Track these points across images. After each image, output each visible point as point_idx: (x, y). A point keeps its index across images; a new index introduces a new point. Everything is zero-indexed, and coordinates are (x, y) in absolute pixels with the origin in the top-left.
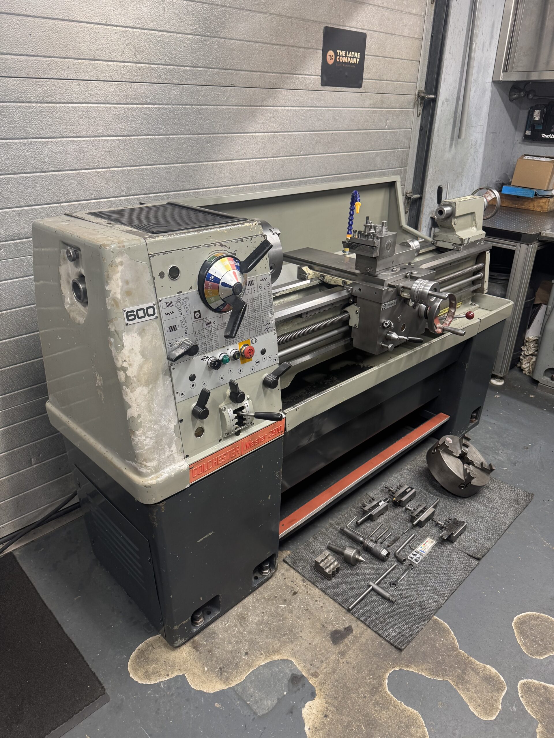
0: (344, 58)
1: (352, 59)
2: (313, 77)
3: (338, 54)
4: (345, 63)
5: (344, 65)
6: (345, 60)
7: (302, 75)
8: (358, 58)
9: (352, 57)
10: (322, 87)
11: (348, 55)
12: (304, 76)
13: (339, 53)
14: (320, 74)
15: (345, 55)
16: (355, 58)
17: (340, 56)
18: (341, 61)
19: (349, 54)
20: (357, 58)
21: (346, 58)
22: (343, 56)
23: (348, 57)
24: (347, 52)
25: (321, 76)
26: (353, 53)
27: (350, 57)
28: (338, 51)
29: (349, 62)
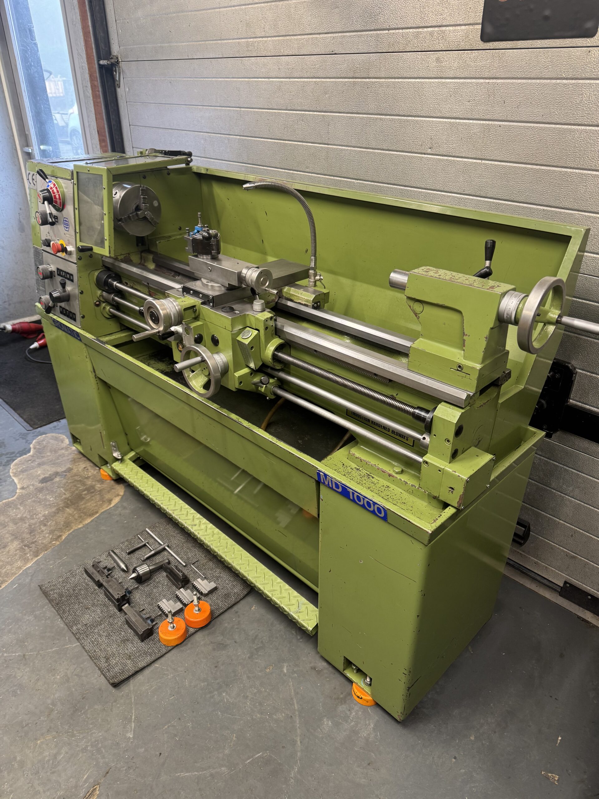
2: (463, 27)
7: (440, 26)
10: (481, 43)
12: (444, 28)
14: (481, 21)
25: (483, 24)
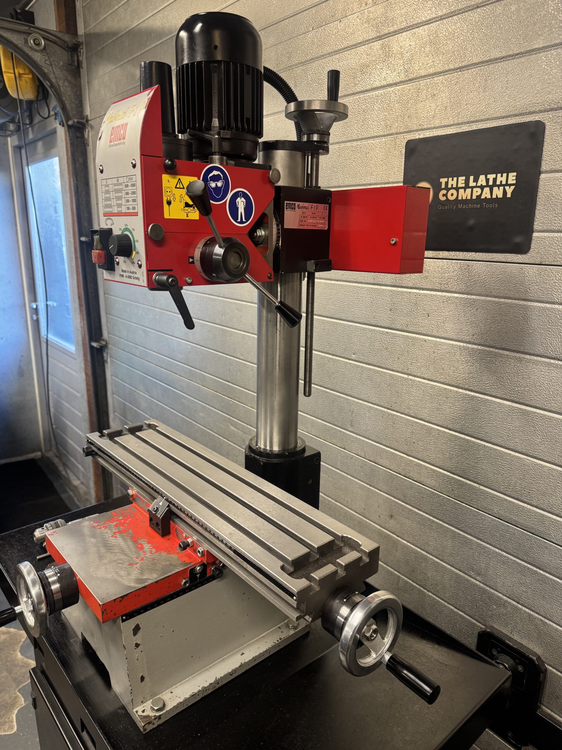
0: (461, 191)
1: (487, 190)
3: (443, 186)
4: (465, 202)
5: (460, 206)
6: (465, 195)
8: (510, 185)
9: (487, 185)
11: (472, 184)
13: (447, 183)
15: (463, 185)
16: (499, 186)
17: (447, 189)
18: (451, 198)
19: (476, 180)
20: (507, 184)
21: (469, 191)
22: (457, 189)
23: (472, 188)
24: (472, 178)
26: (491, 177)
27: (482, 187)
28: (443, 180)
29: (479, 197)
